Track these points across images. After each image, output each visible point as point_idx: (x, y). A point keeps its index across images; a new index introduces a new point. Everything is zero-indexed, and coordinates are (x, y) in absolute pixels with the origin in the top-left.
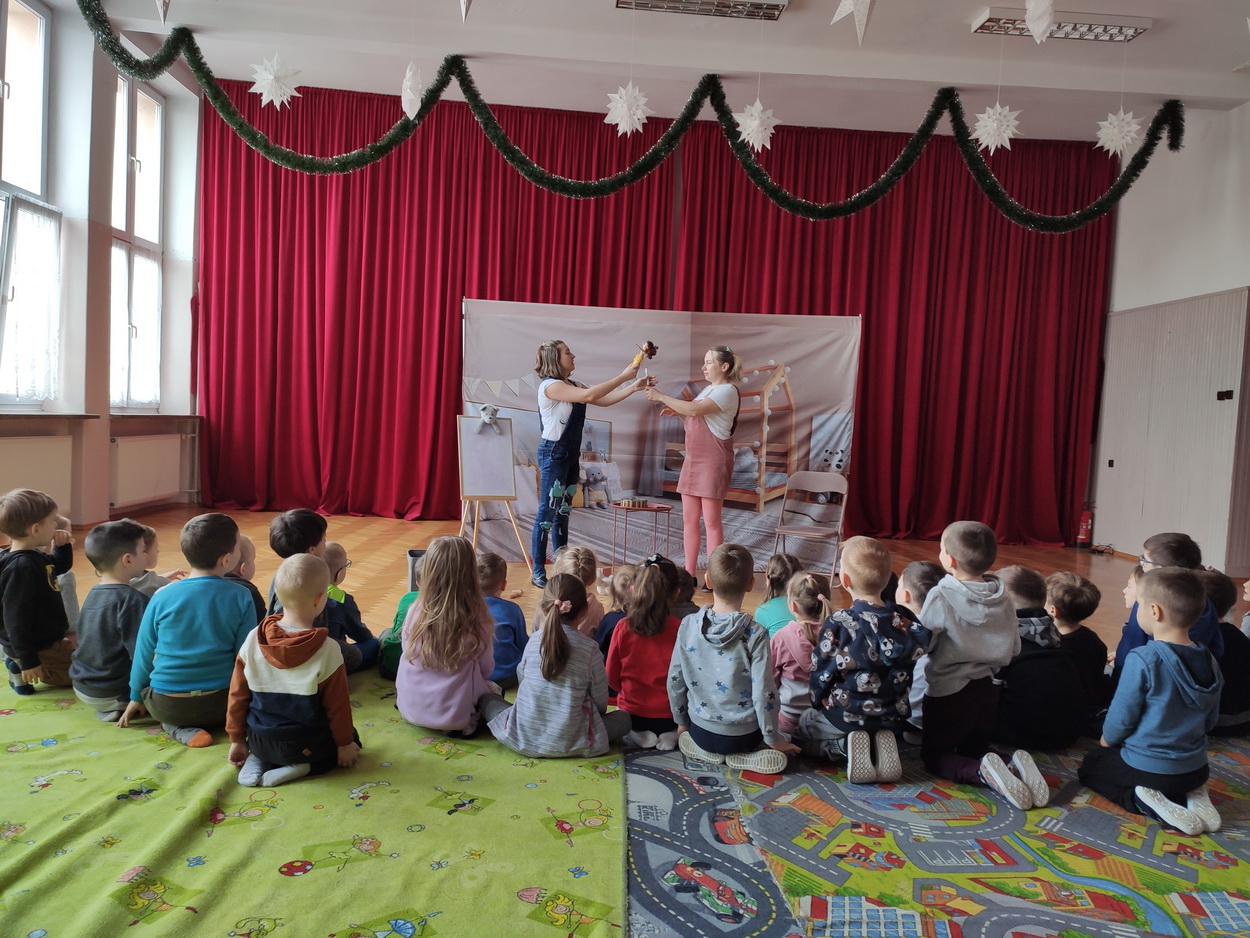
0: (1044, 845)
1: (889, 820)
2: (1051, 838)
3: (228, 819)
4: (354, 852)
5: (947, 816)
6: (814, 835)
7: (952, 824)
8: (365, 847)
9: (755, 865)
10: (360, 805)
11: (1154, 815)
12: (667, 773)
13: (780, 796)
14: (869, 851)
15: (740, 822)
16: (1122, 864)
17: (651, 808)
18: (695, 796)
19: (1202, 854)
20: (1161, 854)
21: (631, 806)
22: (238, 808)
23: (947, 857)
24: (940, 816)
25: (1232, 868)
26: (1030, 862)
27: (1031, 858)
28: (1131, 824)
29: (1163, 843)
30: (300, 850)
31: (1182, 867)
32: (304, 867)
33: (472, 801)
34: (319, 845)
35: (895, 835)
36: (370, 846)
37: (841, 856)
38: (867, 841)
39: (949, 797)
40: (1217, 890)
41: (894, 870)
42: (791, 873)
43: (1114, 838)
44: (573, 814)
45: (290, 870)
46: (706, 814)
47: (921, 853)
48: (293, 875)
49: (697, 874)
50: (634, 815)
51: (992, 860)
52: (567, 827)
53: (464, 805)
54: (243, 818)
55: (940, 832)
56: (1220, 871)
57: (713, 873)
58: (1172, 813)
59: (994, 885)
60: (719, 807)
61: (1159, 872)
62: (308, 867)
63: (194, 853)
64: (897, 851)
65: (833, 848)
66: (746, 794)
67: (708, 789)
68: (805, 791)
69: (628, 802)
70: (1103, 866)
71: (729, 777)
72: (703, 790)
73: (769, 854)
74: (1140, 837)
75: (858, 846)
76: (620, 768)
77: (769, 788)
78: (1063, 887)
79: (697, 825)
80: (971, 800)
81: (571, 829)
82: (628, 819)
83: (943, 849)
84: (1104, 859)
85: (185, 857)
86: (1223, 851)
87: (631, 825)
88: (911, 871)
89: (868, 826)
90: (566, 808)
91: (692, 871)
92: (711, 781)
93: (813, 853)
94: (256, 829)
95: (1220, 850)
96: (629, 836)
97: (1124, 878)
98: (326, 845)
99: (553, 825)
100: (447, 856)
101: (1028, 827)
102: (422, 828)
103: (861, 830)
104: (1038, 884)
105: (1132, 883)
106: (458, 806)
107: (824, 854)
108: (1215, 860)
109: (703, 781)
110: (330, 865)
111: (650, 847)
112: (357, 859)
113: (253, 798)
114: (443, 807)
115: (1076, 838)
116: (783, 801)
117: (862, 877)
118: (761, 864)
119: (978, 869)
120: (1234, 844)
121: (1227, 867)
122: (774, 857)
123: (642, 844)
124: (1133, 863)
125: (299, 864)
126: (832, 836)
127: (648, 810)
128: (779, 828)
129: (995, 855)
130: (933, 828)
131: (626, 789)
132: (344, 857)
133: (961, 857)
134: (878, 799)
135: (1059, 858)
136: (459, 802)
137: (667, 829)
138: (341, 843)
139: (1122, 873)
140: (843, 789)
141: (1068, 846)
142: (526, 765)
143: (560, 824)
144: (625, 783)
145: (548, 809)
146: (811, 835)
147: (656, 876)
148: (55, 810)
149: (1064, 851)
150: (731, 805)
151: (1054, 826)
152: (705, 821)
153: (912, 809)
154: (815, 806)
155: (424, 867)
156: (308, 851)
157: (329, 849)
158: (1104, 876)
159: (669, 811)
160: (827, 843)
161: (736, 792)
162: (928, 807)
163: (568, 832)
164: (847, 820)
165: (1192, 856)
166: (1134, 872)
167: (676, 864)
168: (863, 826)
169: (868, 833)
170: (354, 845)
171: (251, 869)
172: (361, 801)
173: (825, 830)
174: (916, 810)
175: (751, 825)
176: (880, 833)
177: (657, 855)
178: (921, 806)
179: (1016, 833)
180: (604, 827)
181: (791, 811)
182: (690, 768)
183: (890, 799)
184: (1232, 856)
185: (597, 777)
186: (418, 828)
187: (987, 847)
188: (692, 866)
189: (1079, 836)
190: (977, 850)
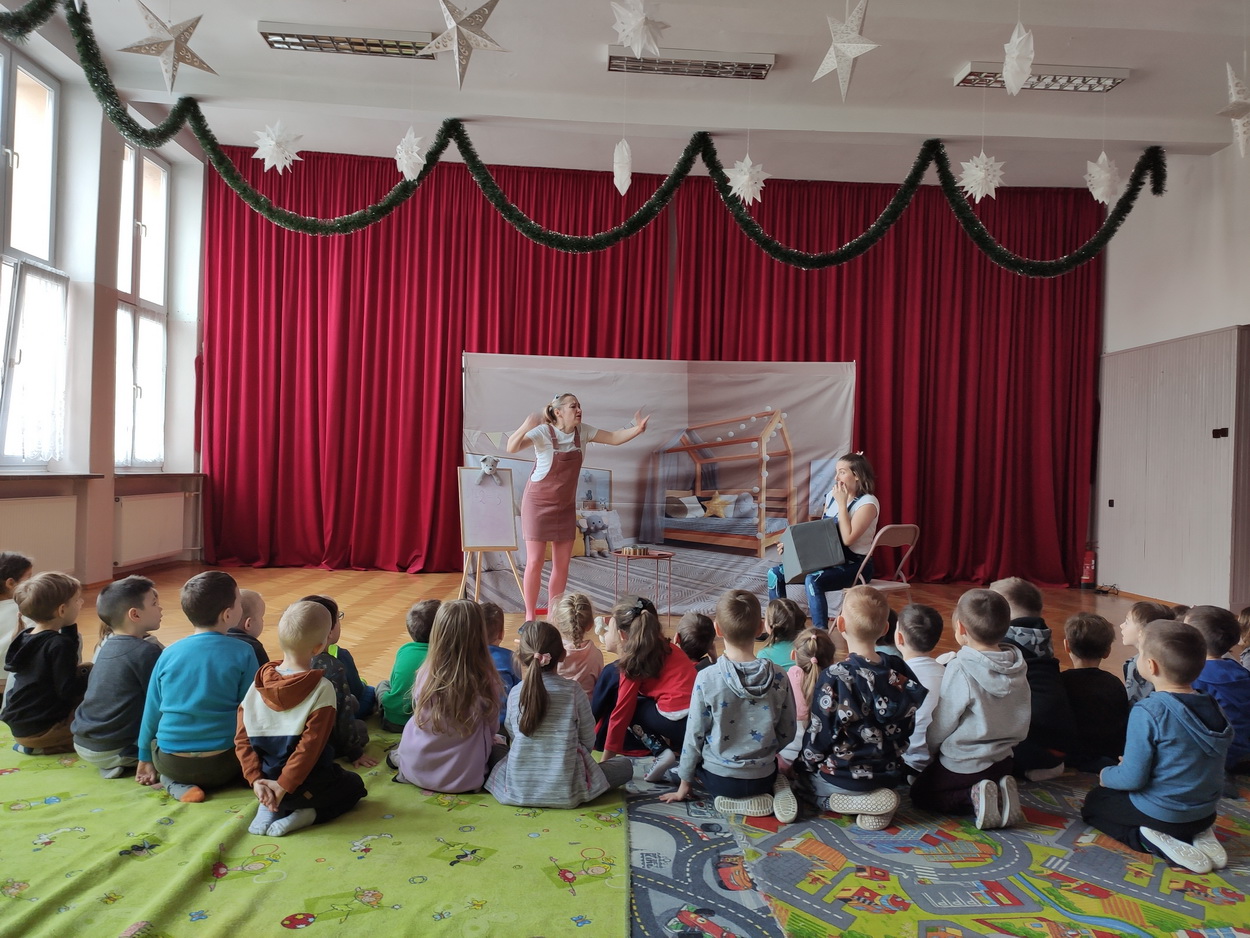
0: (1050, 885)
1: (894, 863)
2: (1057, 878)
3: (230, 873)
4: (356, 904)
5: (952, 858)
6: (819, 879)
7: (958, 865)
8: (367, 899)
9: (759, 910)
10: (361, 858)
11: (1161, 854)
12: (671, 820)
13: (784, 841)
14: (874, 895)
15: (744, 869)
16: (1128, 902)
17: (654, 855)
18: (699, 843)
19: (1209, 891)
20: (1168, 892)
21: (634, 853)
22: (240, 863)
23: (952, 899)
24: (945, 858)
25: (1238, 903)
26: (1035, 902)
27: (1037, 898)
28: (1138, 863)
29: (1170, 881)
30: (302, 903)
31: (1189, 904)
32: (306, 919)
33: (474, 852)
34: (322, 898)
35: (900, 877)
36: (372, 898)
37: (846, 900)
38: (872, 885)
39: (954, 839)
40: (1224, 926)
41: (900, 913)
42: (795, 917)
43: (1120, 877)
44: (576, 862)
45: (292, 922)
46: (709, 861)
47: (926, 895)
48: (295, 928)
49: (700, 920)
50: (637, 863)
51: (998, 901)
52: (570, 876)
53: (466, 855)
54: (245, 872)
55: (946, 874)
56: (1227, 907)
57: (717, 919)
58: (1178, 851)
59: (1000, 925)
60: (722, 853)
61: (1166, 910)
62: (311, 920)
63: (196, 908)
64: (902, 894)
65: (838, 892)
66: (749, 840)
67: (711, 835)
68: (809, 835)
69: (631, 850)
70: (1110, 905)
71: (732, 823)
72: (707, 836)
73: (774, 900)
74: (1147, 876)
75: (863, 889)
76: (623, 816)
77: (773, 834)
78: (1069, 927)
79: (701, 872)
80: (976, 841)
81: (574, 878)
82: (631, 866)
83: (948, 891)
84: (1111, 898)
85: (187, 912)
86: (1230, 888)
87: (634, 873)
88: (917, 913)
89: (873, 869)
90: (568, 857)
91: (696, 918)
92: (714, 828)
93: (818, 898)
94: (258, 883)
95: (1227, 886)
96: (632, 883)
97: (1131, 916)
98: (328, 897)
99: (555, 874)
100: (449, 907)
101: (1034, 867)
102: (425, 879)
103: (865, 874)
104: (1044, 924)
105: (1139, 922)
106: (459, 857)
107: (829, 899)
108: (1222, 896)
109: (706, 827)
110: (333, 917)
111: (652, 893)
112: (359, 911)
113: (256, 852)
114: (445, 859)
115: (1082, 877)
116: (787, 846)
117: (867, 921)
118: (766, 910)
119: (983, 910)
120: (1241, 880)
121: (1234, 903)
122: (778, 902)
123: (645, 892)
124: (1139, 902)
125: (301, 917)
126: (836, 880)
127: (651, 858)
128: (783, 874)
129: (1000, 896)
130: (937, 870)
131: (629, 837)
132: (345, 909)
133: (967, 898)
134: (883, 842)
135: (1064, 898)
136: (462, 853)
137: (671, 876)
138: (343, 896)
139: (1129, 911)
140: (847, 833)
141: (1074, 885)
142: (528, 815)
143: (563, 873)
144: (628, 832)
145: (551, 858)
146: (815, 880)
147: (659, 923)
148: (58, 867)
149: (1070, 891)
150: (734, 851)
151: (1060, 866)
152: (708, 867)
153: (917, 852)
154: (820, 850)
155: (427, 918)
156: (310, 903)
157: (332, 901)
158: (1110, 915)
159: (672, 858)
160: (831, 887)
161: (740, 837)
162: (933, 849)
163: (571, 881)
164: (852, 864)
165: (1199, 893)
166: (1141, 910)
167: (680, 911)
168: (868, 869)
169: (873, 877)
170: (356, 897)
171: (253, 923)
172: (363, 853)
173: (830, 874)
174: (921, 852)
175: (755, 870)
176: (885, 876)
177: (660, 902)
178: (926, 848)
179: (1021, 873)
180: (607, 875)
181: (795, 856)
182: (693, 815)
183: (894, 842)
184: (1238, 892)
185: (600, 825)
186: (420, 880)
187: (992, 888)
188: (696, 912)
189: (1085, 876)
190: (982, 891)
